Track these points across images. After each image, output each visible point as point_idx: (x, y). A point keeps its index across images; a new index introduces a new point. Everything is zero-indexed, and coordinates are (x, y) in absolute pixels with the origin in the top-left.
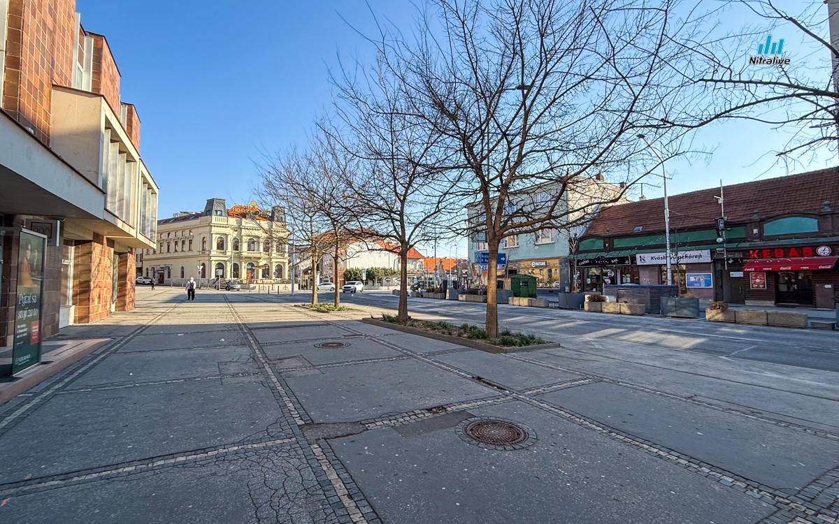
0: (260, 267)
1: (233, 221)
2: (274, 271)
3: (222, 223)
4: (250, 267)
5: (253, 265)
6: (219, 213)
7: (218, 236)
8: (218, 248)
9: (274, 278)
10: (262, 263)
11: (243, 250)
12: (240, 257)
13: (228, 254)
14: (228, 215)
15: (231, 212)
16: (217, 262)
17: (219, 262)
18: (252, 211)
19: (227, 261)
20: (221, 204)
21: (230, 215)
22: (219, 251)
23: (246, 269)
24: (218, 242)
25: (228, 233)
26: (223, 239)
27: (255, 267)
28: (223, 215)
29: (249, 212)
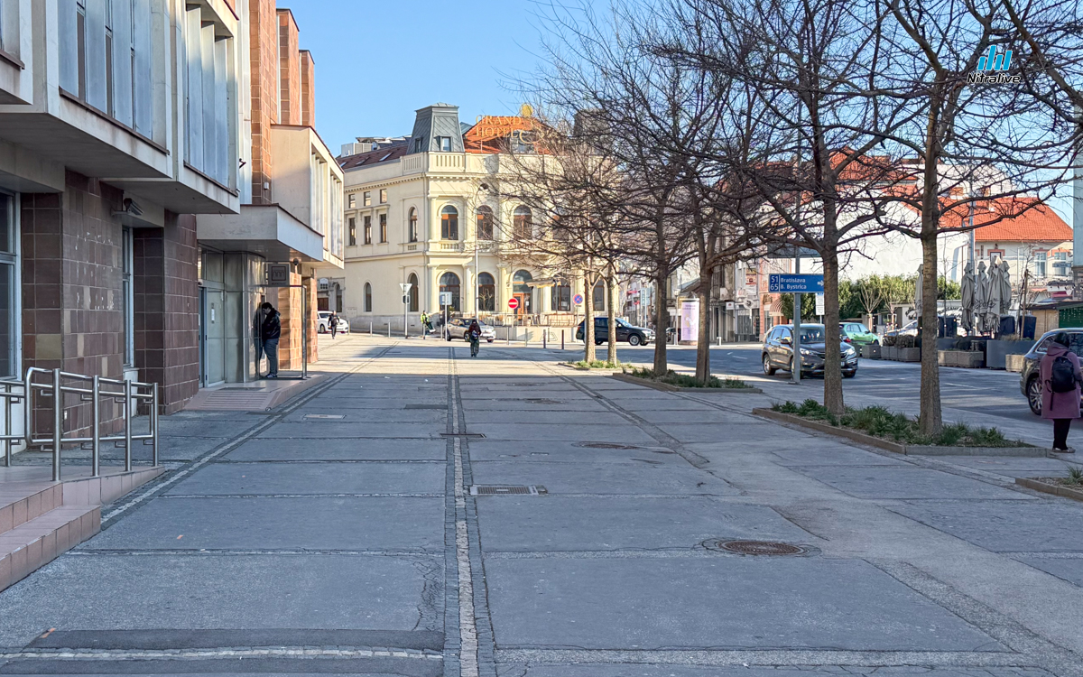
0: (546, 281)
1: (476, 163)
3: (452, 169)
4: (521, 282)
5: (527, 276)
6: (444, 143)
7: (445, 203)
8: (445, 235)
11: (504, 239)
12: (497, 255)
13: (468, 248)
14: (467, 146)
15: (473, 138)
16: (443, 273)
17: (447, 270)
18: (521, 132)
19: (467, 267)
20: (449, 119)
21: (471, 147)
22: (447, 241)
23: (511, 286)
24: (443, 220)
25: (465, 195)
26: (456, 211)
27: (533, 281)
28: (455, 147)
29: (514, 134)
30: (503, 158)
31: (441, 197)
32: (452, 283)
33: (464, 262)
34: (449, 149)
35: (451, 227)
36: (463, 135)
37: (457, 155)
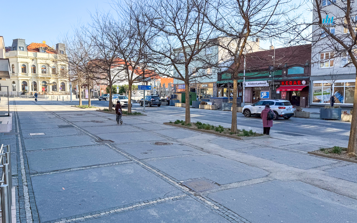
0: (50, 84)
1: (31, 54)
2: (60, 87)
3: (24, 55)
4: (44, 84)
5: (45, 82)
6: (21, 48)
7: (22, 64)
8: (23, 72)
9: (60, 91)
10: (52, 81)
11: (39, 73)
12: (37, 77)
13: (29, 75)
14: (28, 50)
15: (29, 48)
16: (22, 81)
17: (24, 81)
18: (43, 47)
19: (29, 80)
20: (23, 43)
21: (29, 50)
22: (23, 73)
23: (41, 85)
24: (22, 68)
25: (28, 62)
26: (25, 66)
27: (47, 84)
28: (25, 50)
29: (41, 48)
30: (38, 53)
31: (21, 62)
32: (25, 84)
33: (28, 79)
34: (23, 50)
35: (24, 70)
36: (27, 47)
37: (25, 52)
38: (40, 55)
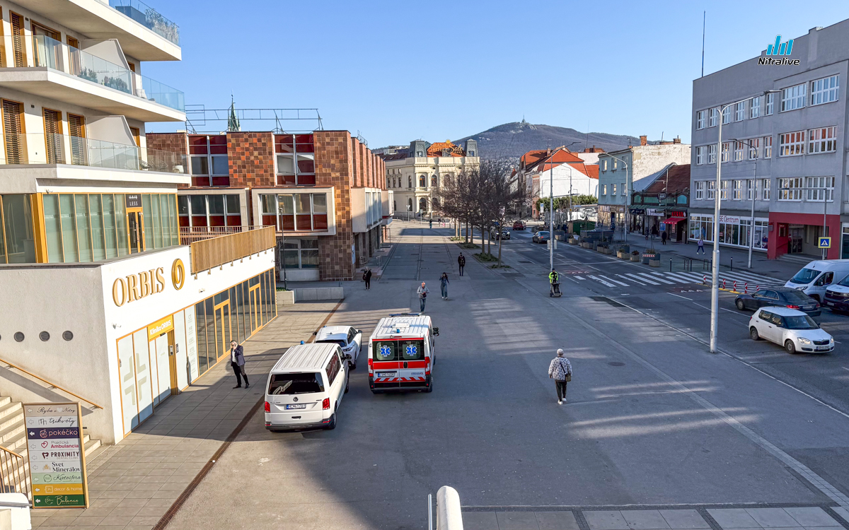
1: (431, 160)
3: (423, 163)
6: (420, 154)
7: (421, 175)
11: (441, 186)
12: (438, 192)
13: (429, 190)
15: (430, 151)
17: (422, 197)
19: (428, 196)
20: (421, 145)
21: (429, 154)
22: (421, 187)
24: (420, 180)
25: (428, 172)
26: (424, 177)
29: (444, 150)
30: (440, 158)
31: (419, 173)
32: (424, 201)
34: (422, 156)
35: (423, 183)
36: (426, 150)
37: (424, 158)
38: (442, 160)
